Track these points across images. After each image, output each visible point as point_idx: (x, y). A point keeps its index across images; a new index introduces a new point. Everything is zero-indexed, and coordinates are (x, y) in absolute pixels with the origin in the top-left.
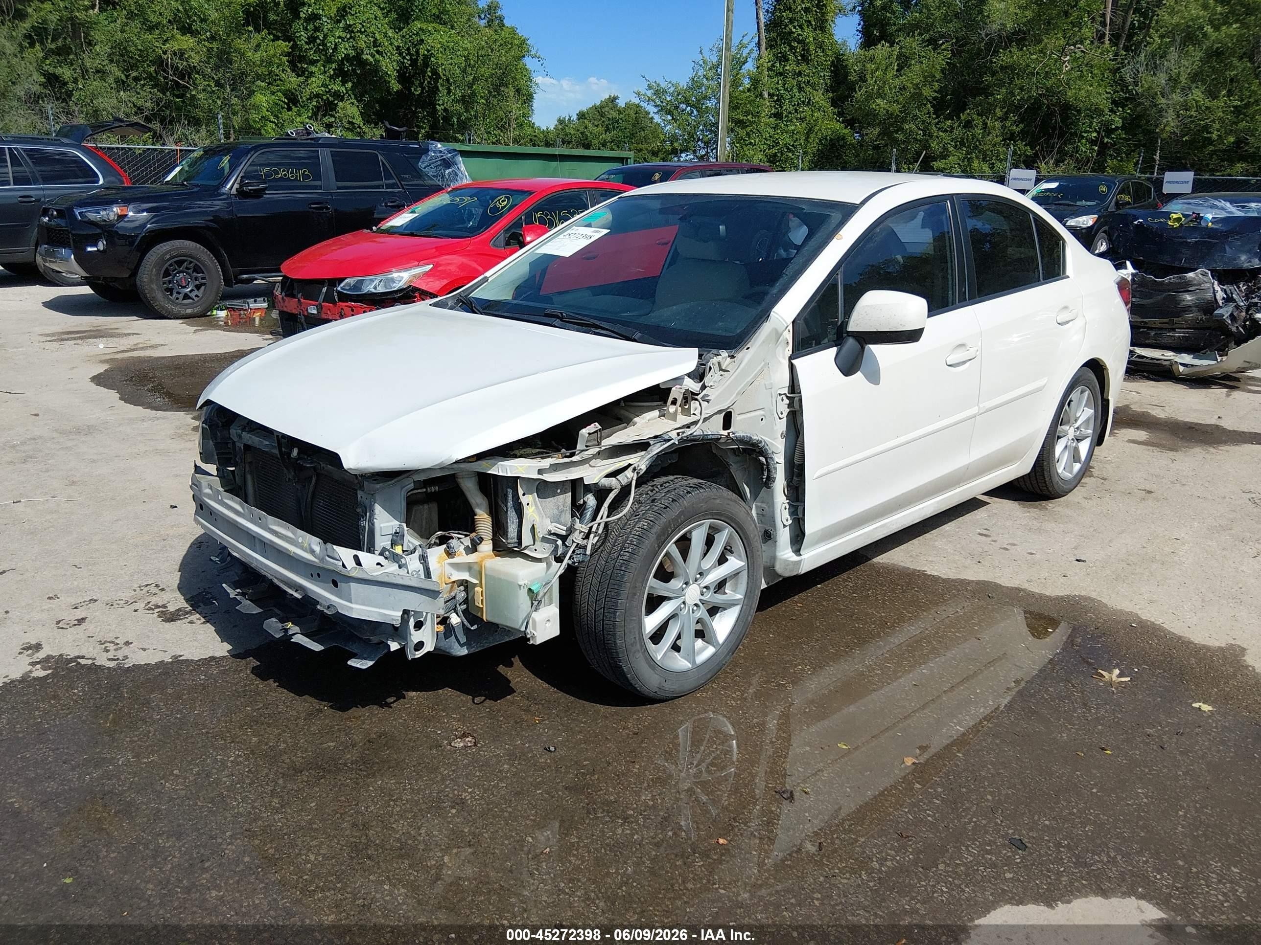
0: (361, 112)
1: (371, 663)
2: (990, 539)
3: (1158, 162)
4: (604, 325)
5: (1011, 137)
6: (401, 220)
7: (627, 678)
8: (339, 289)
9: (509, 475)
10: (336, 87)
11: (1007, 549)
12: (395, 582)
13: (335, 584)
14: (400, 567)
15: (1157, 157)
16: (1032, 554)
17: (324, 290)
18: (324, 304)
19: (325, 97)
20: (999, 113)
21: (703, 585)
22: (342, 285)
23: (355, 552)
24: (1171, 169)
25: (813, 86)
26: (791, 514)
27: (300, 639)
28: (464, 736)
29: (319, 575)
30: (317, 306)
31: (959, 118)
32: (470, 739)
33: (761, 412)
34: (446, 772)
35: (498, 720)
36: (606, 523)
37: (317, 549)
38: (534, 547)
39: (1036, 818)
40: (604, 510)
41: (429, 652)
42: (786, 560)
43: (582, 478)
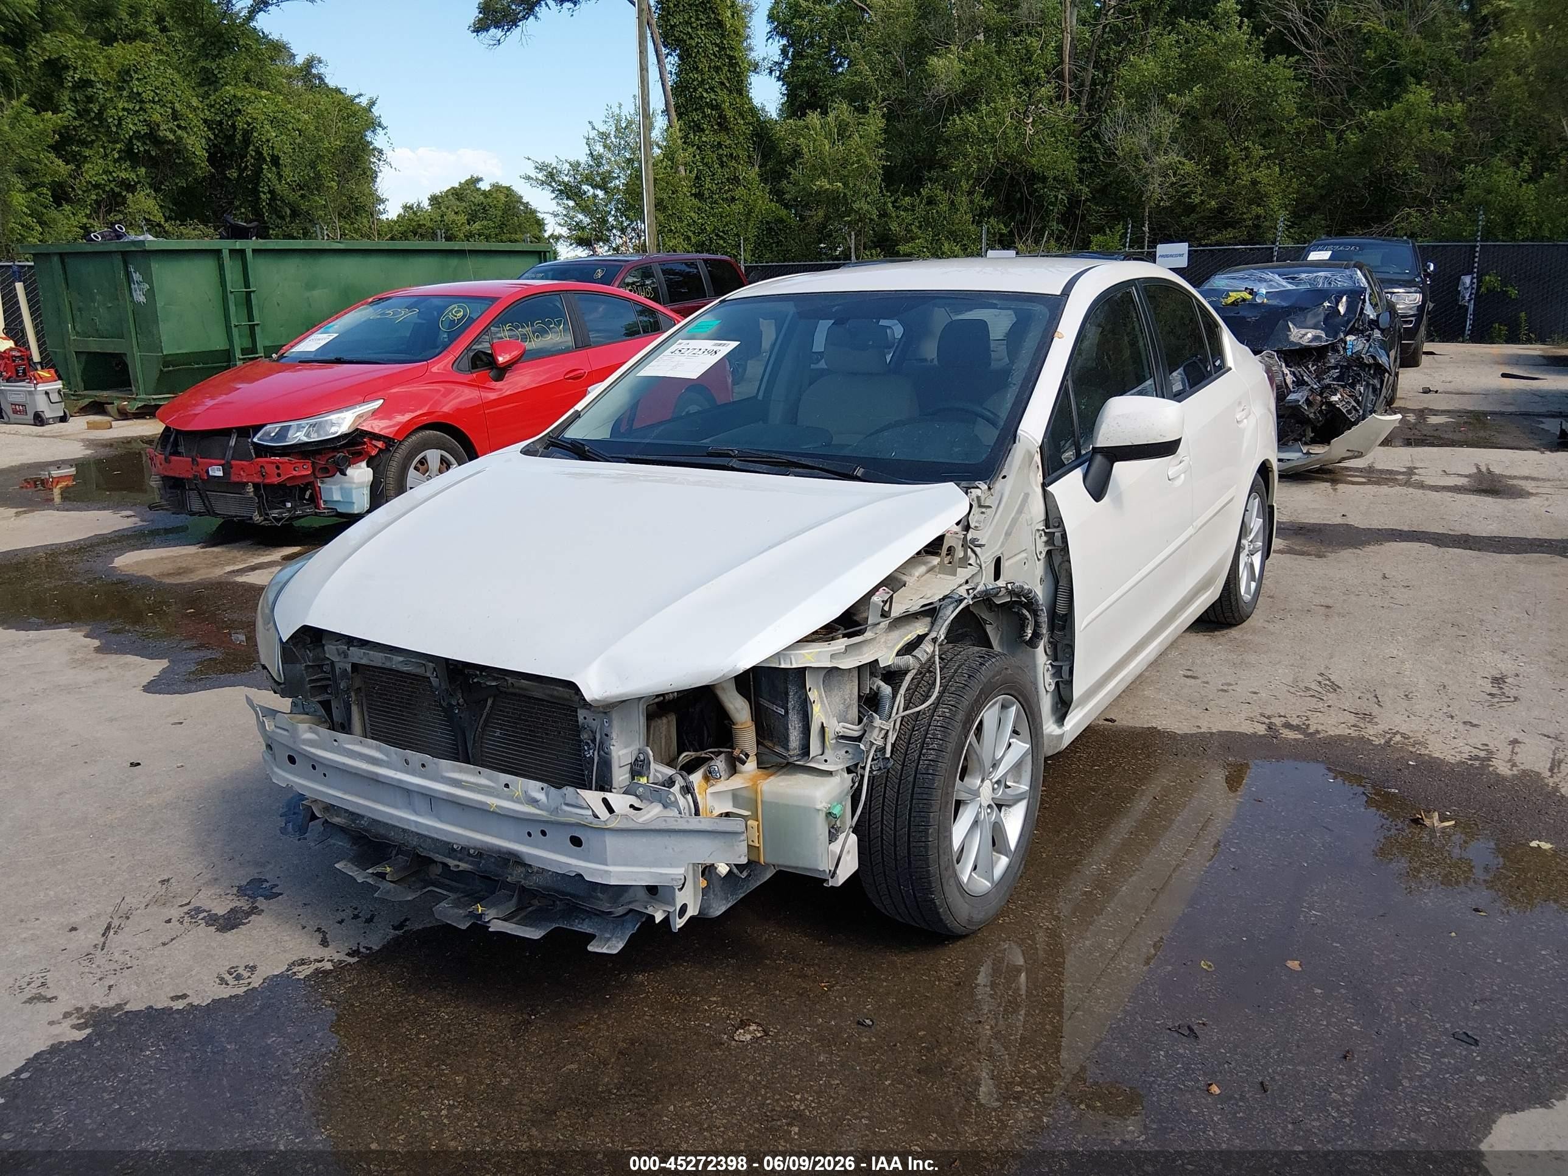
0: (161, 207)
1: (621, 946)
2: (1199, 681)
3: (1148, 235)
4: (804, 461)
5: (980, 216)
6: (313, 343)
7: (938, 913)
8: (255, 440)
9: (794, 666)
10: (125, 174)
11: (1226, 691)
12: (677, 828)
13: (576, 842)
14: (665, 807)
15: (1146, 229)
16: (1255, 693)
17: (232, 443)
18: (233, 462)
19: (107, 189)
20: (965, 185)
21: (994, 780)
22: (259, 435)
23: (602, 794)
24: (1162, 242)
25: (736, 158)
26: (1054, 675)
27: (497, 926)
28: (743, 1024)
29: (544, 833)
30: (222, 465)
31: (919, 194)
32: (753, 1027)
33: (1024, 555)
34: (751, 1078)
35: (776, 996)
36: (903, 717)
37: (541, 796)
38: (824, 757)
39: (1463, 1004)
40: (900, 699)
41: (691, 918)
42: (1050, 735)
43: (876, 661)
